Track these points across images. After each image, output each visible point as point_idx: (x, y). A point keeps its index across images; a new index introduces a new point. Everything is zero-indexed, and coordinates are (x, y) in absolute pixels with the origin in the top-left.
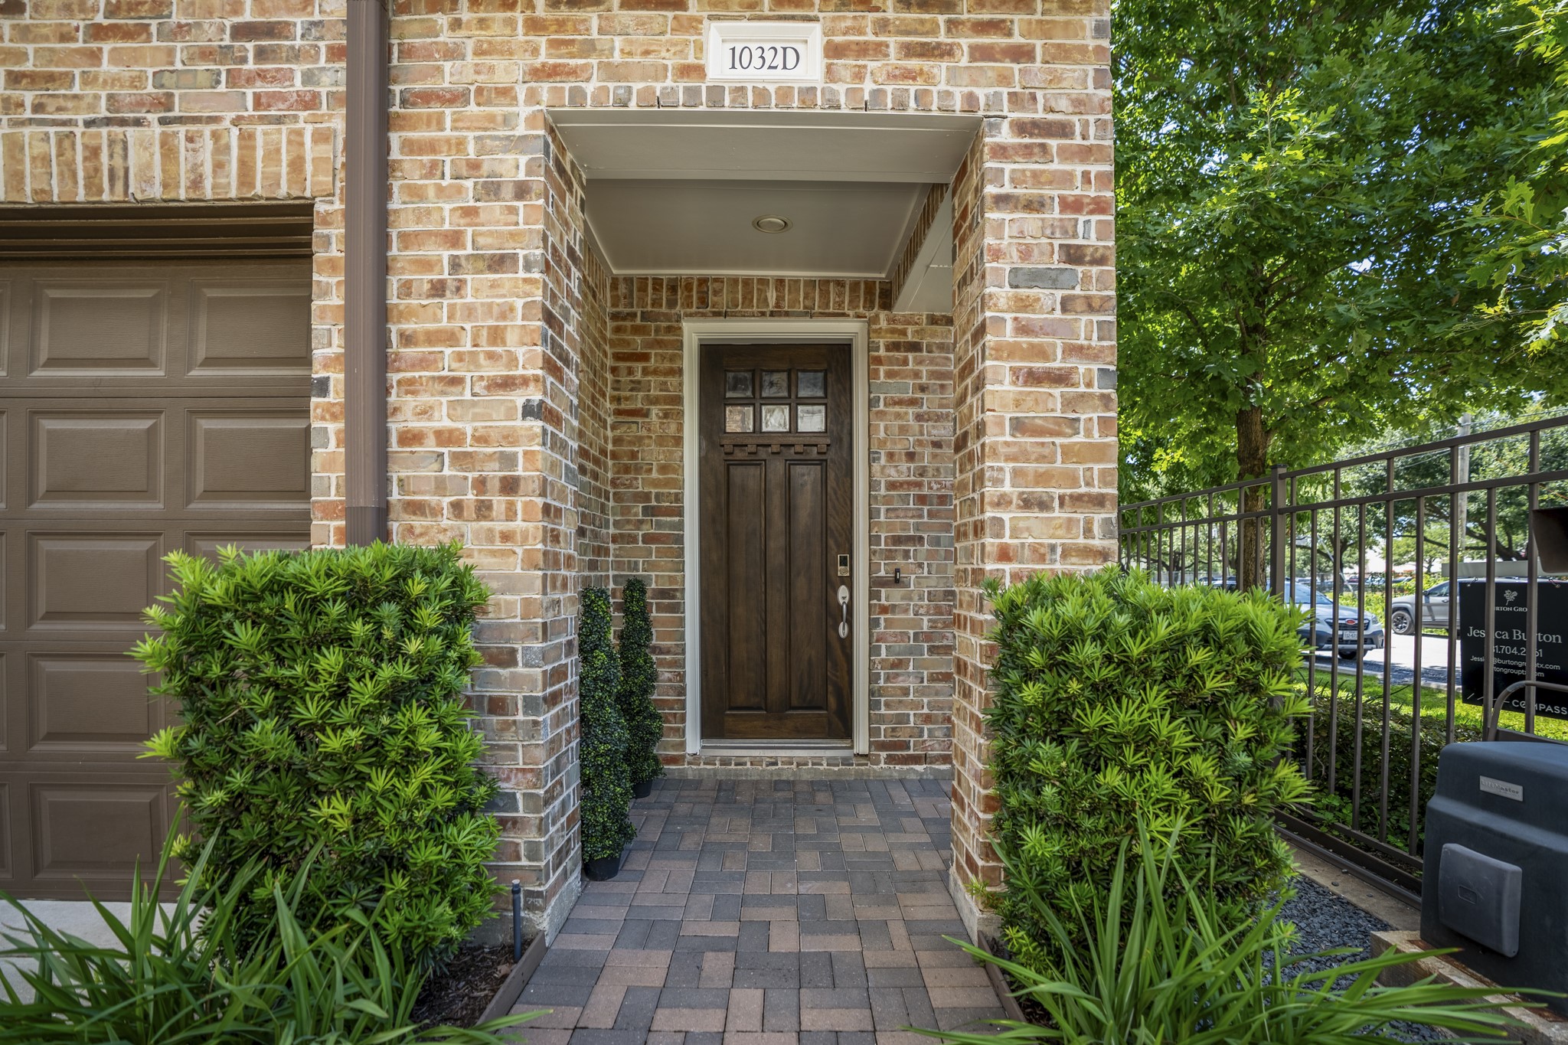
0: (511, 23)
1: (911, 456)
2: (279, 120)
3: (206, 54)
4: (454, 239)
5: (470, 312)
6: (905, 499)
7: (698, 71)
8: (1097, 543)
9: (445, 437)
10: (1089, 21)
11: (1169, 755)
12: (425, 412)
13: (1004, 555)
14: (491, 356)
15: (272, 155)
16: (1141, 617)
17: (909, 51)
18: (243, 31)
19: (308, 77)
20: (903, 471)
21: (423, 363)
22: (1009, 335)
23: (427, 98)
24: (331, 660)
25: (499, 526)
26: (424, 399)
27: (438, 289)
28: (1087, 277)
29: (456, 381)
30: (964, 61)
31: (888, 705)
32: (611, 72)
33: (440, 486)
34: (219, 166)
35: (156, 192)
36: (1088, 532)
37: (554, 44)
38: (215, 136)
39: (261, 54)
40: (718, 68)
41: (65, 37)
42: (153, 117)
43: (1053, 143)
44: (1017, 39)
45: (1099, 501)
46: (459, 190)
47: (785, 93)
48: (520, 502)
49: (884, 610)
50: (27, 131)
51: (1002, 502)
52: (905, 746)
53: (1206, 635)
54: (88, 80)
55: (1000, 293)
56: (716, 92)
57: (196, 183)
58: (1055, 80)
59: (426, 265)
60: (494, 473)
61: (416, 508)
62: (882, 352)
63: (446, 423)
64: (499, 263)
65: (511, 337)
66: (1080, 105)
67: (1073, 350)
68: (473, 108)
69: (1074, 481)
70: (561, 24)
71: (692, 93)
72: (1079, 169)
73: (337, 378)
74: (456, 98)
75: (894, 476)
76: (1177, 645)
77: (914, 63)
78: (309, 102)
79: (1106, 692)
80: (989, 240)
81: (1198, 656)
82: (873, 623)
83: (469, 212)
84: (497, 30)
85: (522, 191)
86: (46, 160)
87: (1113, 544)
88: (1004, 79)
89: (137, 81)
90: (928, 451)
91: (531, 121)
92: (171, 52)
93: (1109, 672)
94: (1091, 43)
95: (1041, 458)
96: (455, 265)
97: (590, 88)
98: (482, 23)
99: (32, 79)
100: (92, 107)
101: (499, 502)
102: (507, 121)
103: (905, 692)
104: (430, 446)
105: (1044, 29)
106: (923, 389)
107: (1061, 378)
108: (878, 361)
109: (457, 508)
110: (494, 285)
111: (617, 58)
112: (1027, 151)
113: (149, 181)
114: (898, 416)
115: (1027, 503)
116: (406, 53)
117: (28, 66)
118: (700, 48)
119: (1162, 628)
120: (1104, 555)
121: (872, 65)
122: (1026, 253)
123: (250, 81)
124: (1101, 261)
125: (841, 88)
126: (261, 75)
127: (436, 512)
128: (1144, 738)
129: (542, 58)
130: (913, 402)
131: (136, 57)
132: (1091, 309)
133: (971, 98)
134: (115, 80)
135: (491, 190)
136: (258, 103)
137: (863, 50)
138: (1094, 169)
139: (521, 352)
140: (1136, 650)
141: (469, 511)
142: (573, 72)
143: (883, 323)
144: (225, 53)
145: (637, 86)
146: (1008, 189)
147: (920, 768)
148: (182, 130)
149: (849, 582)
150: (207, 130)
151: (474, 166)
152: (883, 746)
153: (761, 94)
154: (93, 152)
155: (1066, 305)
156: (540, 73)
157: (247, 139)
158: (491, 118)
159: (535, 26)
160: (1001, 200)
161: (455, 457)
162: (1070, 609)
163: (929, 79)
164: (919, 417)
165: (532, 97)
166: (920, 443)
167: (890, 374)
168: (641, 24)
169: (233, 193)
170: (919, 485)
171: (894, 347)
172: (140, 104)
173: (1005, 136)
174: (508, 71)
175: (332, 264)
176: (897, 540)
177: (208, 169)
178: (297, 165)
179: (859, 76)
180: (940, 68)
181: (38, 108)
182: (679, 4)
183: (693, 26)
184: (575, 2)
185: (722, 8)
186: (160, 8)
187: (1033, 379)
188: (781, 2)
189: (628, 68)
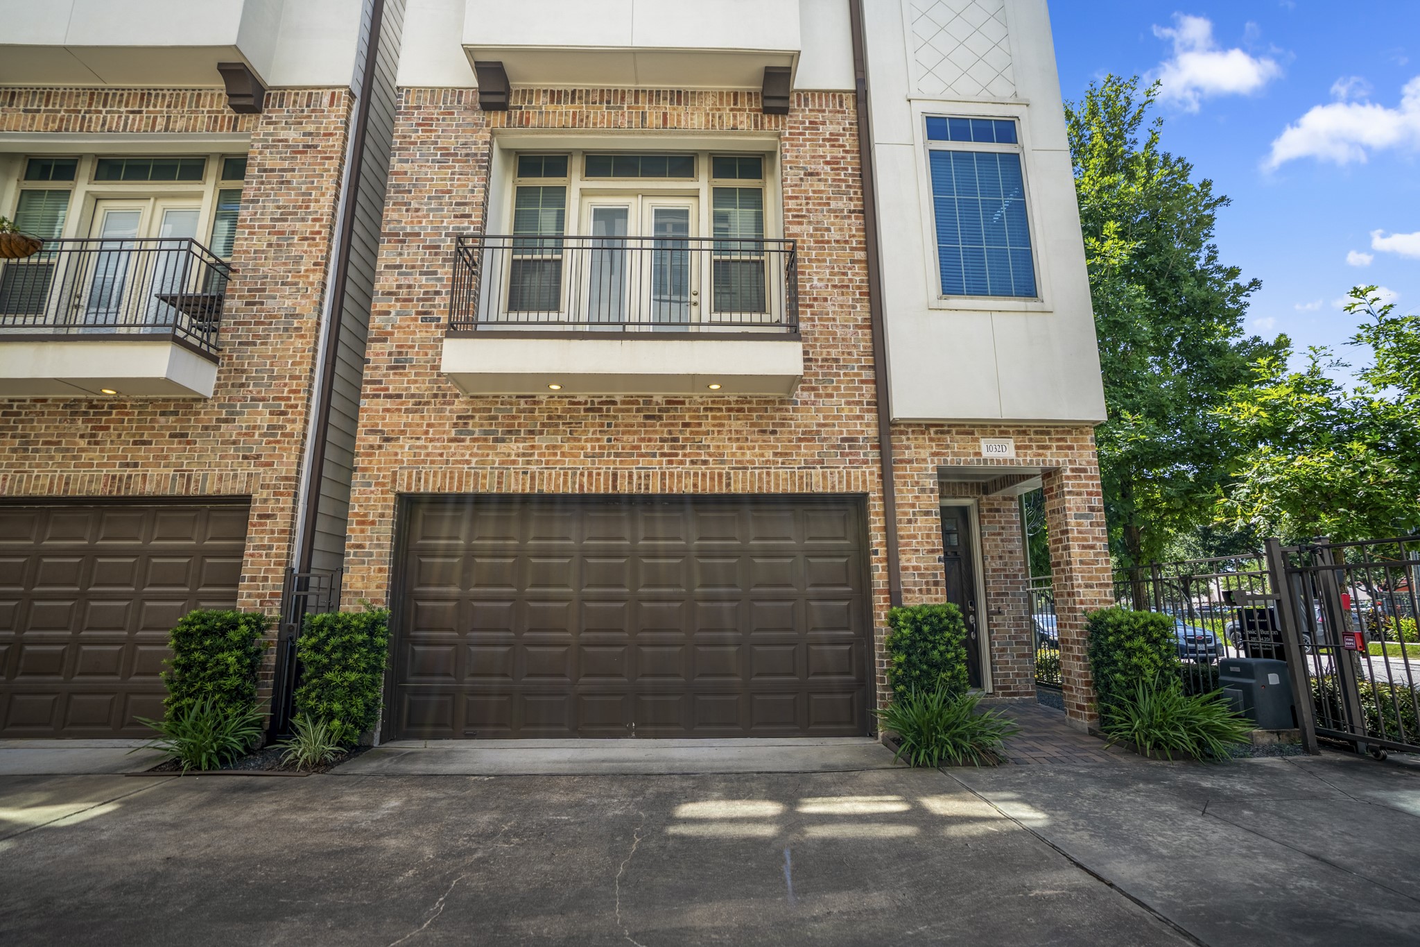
0: (924, 439)
1: (1000, 558)
2: (857, 468)
3: (833, 447)
4: (913, 506)
5: (920, 529)
6: (999, 576)
7: (979, 454)
8: (1108, 598)
9: (915, 568)
10: (1089, 437)
11: (1147, 654)
12: (909, 560)
13: (1082, 602)
14: (927, 542)
15: (856, 479)
16: (1136, 619)
17: (1039, 447)
18: (844, 440)
19: (865, 454)
20: (997, 564)
21: (907, 544)
22: (1076, 534)
23: (901, 461)
24: (948, 634)
25: (934, 596)
26: (908, 556)
27: (910, 521)
28: (1096, 516)
29: (917, 551)
30: (1055, 450)
31: (1000, 669)
32: (955, 454)
33: (915, 584)
34: (840, 482)
35: (821, 490)
36: (1105, 595)
37: (937, 445)
38: (839, 472)
39: (850, 447)
40: (985, 454)
41: (790, 441)
42: (818, 466)
43: (1082, 475)
44: (1069, 443)
45: (1107, 585)
46: (914, 490)
47: (1005, 461)
48: (939, 588)
49: (995, 625)
50: (781, 470)
51: (1079, 586)
52: (1009, 688)
53: (1152, 623)
54: (798, 454)
55: (1072, 521)
56: (985, 461)
57: (833, 487)
58: (1081, 455)
59: (905, 514)
60: (931, 579)
61: (908, 591)
62: (985, 513)
63: (915, 564)
64: (927, 513)
65: (933, 537)
66: (1089, 463)
67: (1095, 538)
68: (915, 465)
69: (1100, 580)
70: (939, 440)
71: (979, 461)
72: (1091, 482)
73: (882, 549)
74: (910, 461)
75: (995, 566)
76: (1145, 626)
77: (1041, 451)
78: (866, 462)
79: (1129, 638)
80: (1067, 505)
81: (1151, 628)
82: (990, 632)
83: (917, 497)
84: (920, 442)
85: (932, 491)
86: (786, 479)
87: (1113, 598)
88: (1067, 456)
89: (812, 455)
90: (1007, 555)
91: (933, 469)
92: (822, 446)
93: (1131, 633)
94: (1090, 444)
95: (1089, 572)
96: (914, 514)
97: (949, 459)
98: (916, 439)
99: (781, 454)
100: (800, 463)
101: (933, 588)
102: (926, 469)
103: (1007, 662)
104: (911, 571)
105: (1076, 440)
106: (1003, 528)
107: (1092, 547)
108: (984, 517)
109: (920, 590)
110: (926, 520)
111: (956, 450)
112: (1075, 477)
113: (819, 486)
114: (994, 540)
115: (1087, 586)
116: (895, 447)
117: (779, 450)
118: (979, 447)
119: (1142, 621)
120: (1111, 602)
121: (1029, 452)
122: (1078, 509)
123: (848, 455)
124: (1100, 511)
125: (1021, 459)
126: (851, 453)
127: (914, 592)
128: (1141, 649)
129: (934, 450)
130: (999, 534)
131: (811, 448)
132: (1099, 526)
133: (1058, 462)
134: (806, 455)
135: (923, 490)
136: (850, 462)
137: (1026, 447)
138: (1095, 482)
139: (936, 541)
140: (1136, 627)
141: (924, 592)
142: (944, 454)
143: (985, 501)
144: (839, 447)
145: (963, 458)
146: (1071, 489)
147: (1017, 698)
148: (828, 470)
149: (975, 613)
150: (836, 470)
151: (917, 483)
152: (1000, 688)
153: (998, 461)
154: (801, 478)
155: (1091, 524)
156: (934, 454)
157: (848, 474)
158: (921, 468)
159: (931, 440)
160: (1069, 493)
161: (919, 574)
162: (1118, 616)
163: (1046, 456)
164: (1002, 541)
165: (932, 462)
166: (1004, 552)
167: (989, 522)
168: (962, 439)
169: (845, 491)
170: (1005, 570)
171: (990, 510)
172: (814, 462)
173: (1068, 473)
174: (924, 453)
175: (877, 514)
176: (998, 594)
177: (837, 483)
178: (864, 482)
179: (1025, 455)
180: (1048, 452)
181: (783, 463)
182: (972, 433)
183: (977, 440)
184: (942, 432)
185: (984, 434)
186: (818, 432)
187: (1084, 547)
188: (1001, 432)
189: (960, 454)
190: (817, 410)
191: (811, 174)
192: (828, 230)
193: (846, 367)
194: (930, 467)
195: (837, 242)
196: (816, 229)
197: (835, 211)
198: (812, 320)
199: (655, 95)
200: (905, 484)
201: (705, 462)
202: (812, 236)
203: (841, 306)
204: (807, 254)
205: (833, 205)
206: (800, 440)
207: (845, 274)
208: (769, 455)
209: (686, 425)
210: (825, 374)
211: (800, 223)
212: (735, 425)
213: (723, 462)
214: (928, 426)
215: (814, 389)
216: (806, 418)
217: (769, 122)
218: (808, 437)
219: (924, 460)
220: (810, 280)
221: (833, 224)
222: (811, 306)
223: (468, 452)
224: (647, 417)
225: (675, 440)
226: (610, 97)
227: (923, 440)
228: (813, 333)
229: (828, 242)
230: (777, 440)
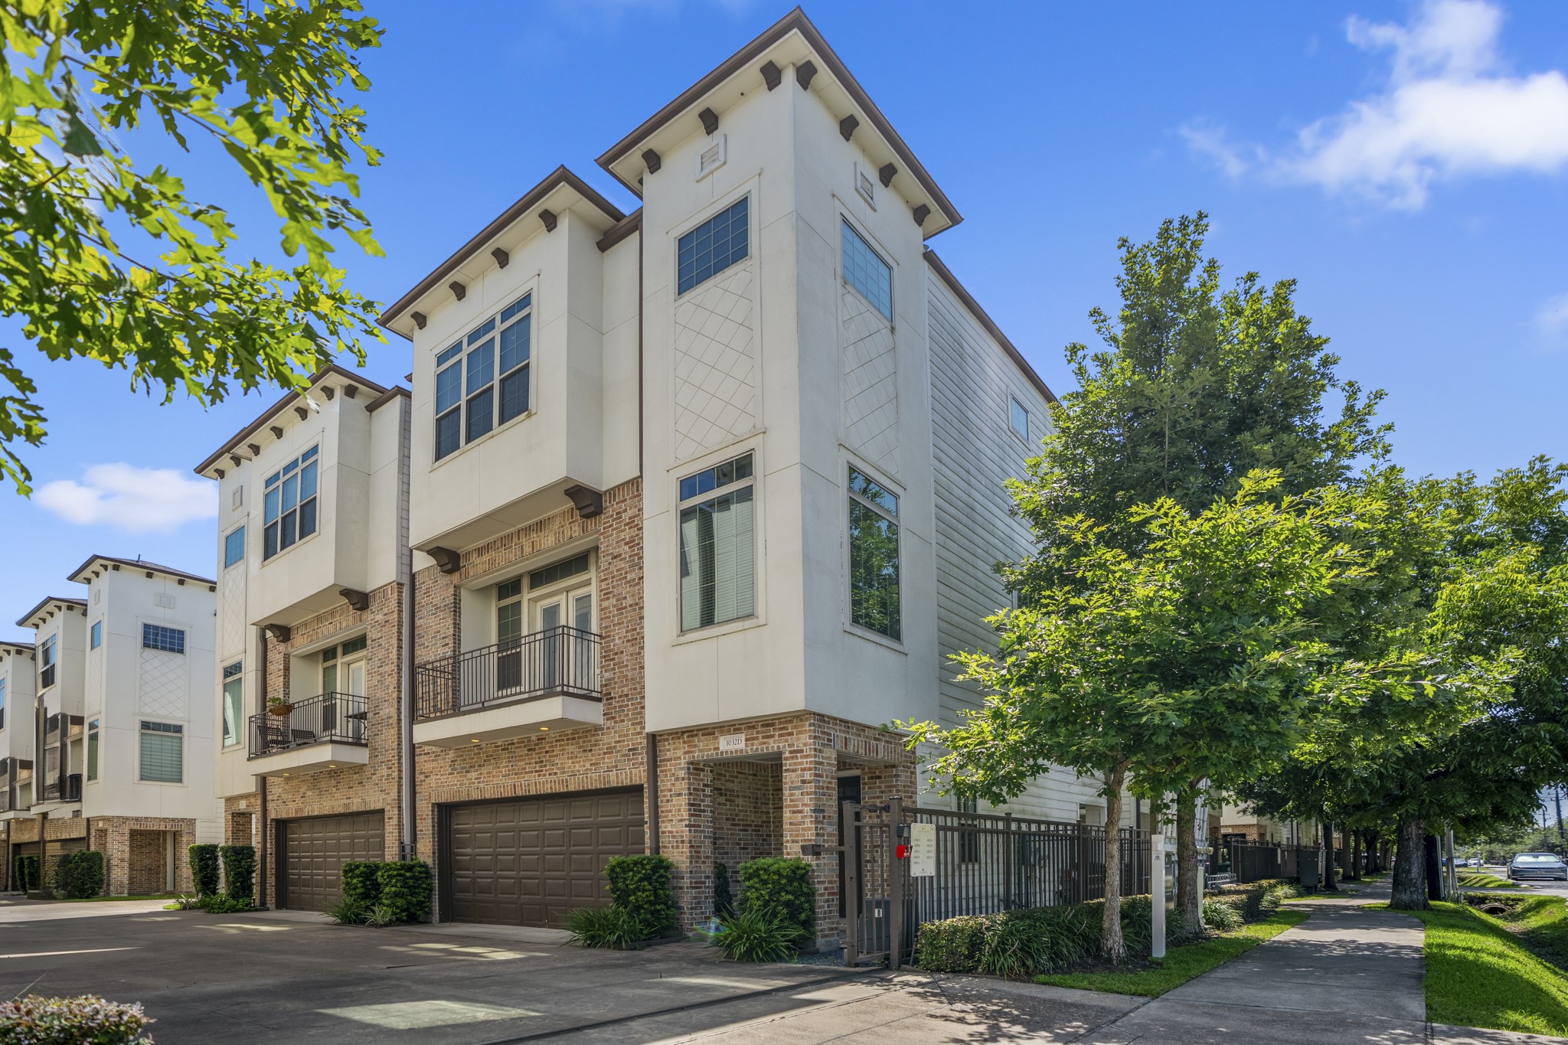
2: (636, 767)
3: (623, 756)
5: (675, 805)
7: (718, 748)
9: (670, 832)
10: (807, 723)
12: (666, 827)
13: (788, 854)
14: (678, 815)
15: (636, 775)
17: (764, 737)
18: (630, 750)
19: (642, 758)
21: (665, 816)
22: (789, 801)
23: (664, 760)
26: (665, 824)
27: (668, 801)
29: (672, 820)
30: (777, 738)
32: (700, 751)
33: (669, 842)
34: (626, 779)
37: (688, 746)
38: (626, 772)
39: (633, 754)
40: (723, 748)
41: (599, 755)
42: (614, 769)
43: (799, 755)
44: (789, 730)
46: (671, 779)
47: (737, 751)
50: (594, 774)
51: (787, 841)
54: (603, 763)
55: (787, 792)
56: (722, 753)
57: (622, 782)
58: (799, 739)
59: (665, 796)
64: (680, 794)
66: (805, 744)
67: (804, 804)
68: (673, 761)
69: (805, 836)
70: (690, 741)
71: (717, 753)
72: (805, 760)
74: (670, 760)
77: (765, 740)
78: (642, 764)
80: (784, 780)
83: (673, 784)
84: (677, 745)
85: (683, 779)
86: (596, 780)
88: (787, 741)
89: (611, 762)
91: (685, 763)
95: (797, 831)
96: (671, 796)
97: (696, 754)
98: (675, 743)
99: (594, 764)
100: (604, 769)
102: (680, 764)
104: (667, 834)
105: (798, 726)
107: (801, 812)
109: (672, 847)
110: (680, 799)
111: (701, 747)
112: (793, 757)
115: (793, 842)
116: (659, 751)
117: (593, 761)
118: (718, 743)
121: (756, 742)
122: (793, 782)
123: (631, 760)
125: (748, 748)
126: (632, 758)
129: (686, 749)
131: (611, 757)
132: (808, 794)
133: (779, 747)
134: (608, 762)
136: (633, 764)
137: (754, 738)
139: (683, 814)
142: (692, 752)
144: (627, 755)
145: (707, 753)
146: (789, 767)
148: (620, 771)
150: (624, 771)
151: (673, 774)
153: (731, 752)
154: (605, 777)
155: (802, 794)
156: (685, 753)
157: (631, 773)
158: (677, 763)
159: (684, 742)
160: (787, 770)
163: (769, 743)
165: (685, 758)
168: (706, 739)
169: (629, 784)
172: (612, 767)
173: (787, 754)
174: (680, 753)
175: (647, 797)
177: (624, 779)
178: (640, 777)
179: (753, 745)
180: (771, 740)
181: (595, 770)
182: (714, 733)
183: (717, 738)
184: (692, 736)
185: (722, 733)
186: (615, 747)
187: (794, 812)
188: (735, 730)
189: (704, 750)
190: (615, 732)
191: (616, 557)
192: (625, 598)
193: (632, 699)
194: (683, 763)
195: (631, 606)
196: (617, 600)
197: (629, 582)
198: (614, 669)
199: (528, 529)
200: (666, 776)
201: (556, 774)
202: (614, 606)
203: (631, 655)
204: (612, 621)
205: (629, 577)
206: (605, 753)
207: (635, 630)
208: (588, 766)
209: (547, 752)
210: (620, 707)
211: (608, 599)
212: (571, 748)
213: (564, 773)
214: (683, 733)
215: (613, 718)
216: (608, 739)
217: (591, 524)
218: (610, 751)
219: (679, 758)
220: (614, 640)
221: (628, 593)
222: (613, 659)
223: (454, 780)
224: (529, 750)
225: (542, 762)
226: (505, 541)
227: (679, 743)
228: (613, 679)
229: (625, 608)
230: (593, 755)
